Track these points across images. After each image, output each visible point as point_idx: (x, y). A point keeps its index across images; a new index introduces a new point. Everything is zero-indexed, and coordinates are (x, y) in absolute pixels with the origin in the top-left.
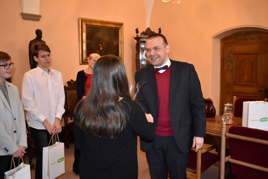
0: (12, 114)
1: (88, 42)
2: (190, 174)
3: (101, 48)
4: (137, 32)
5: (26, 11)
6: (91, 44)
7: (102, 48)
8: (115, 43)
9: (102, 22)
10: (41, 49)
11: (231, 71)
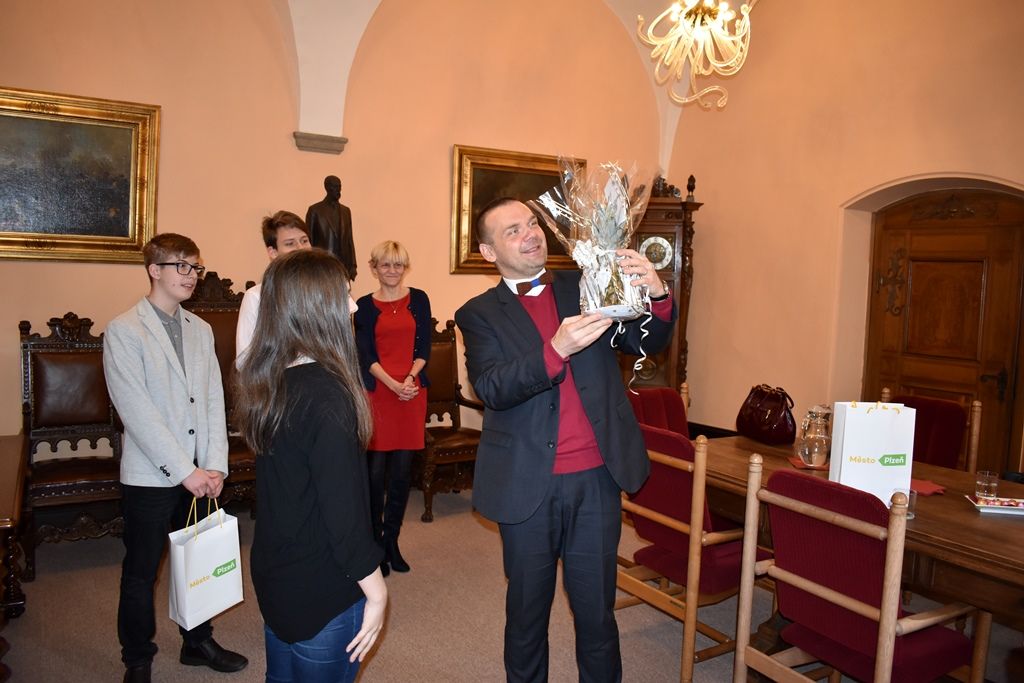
0: (186, 387)
2: (671, 602)
5: (305, 128)
9: (521, 157)
10: (284, 224)
11: (897, 312)
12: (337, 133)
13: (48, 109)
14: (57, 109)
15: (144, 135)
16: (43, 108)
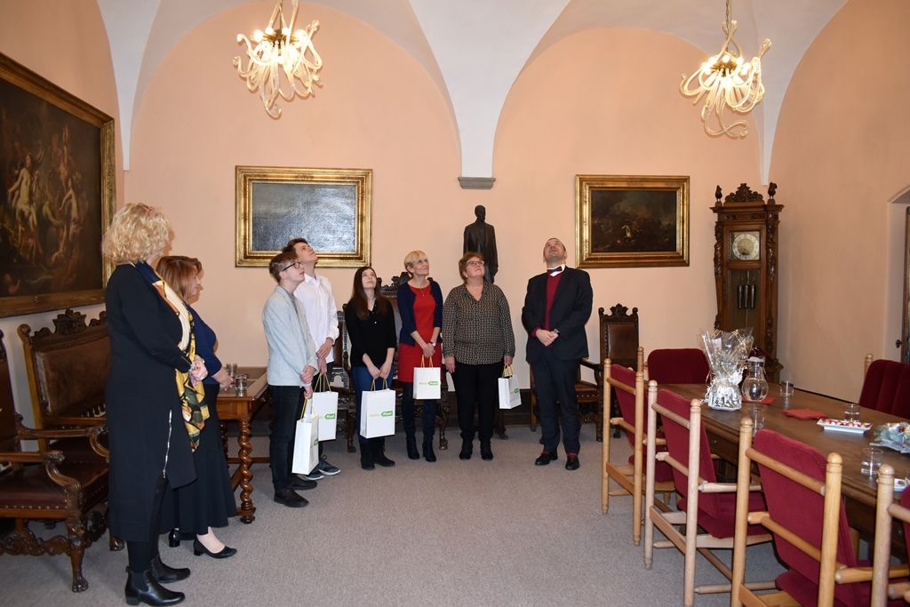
1: (596, 222)
3: (629, 235)
4: (719, 195)
5: (465, 174)
6: (602, 226)
7: (631, 232)
8: (665, 223)
9: (631, 179)
12: (489, 175)
13: (308, 177)
14: (312, 177)
15: (362, 188)
16: (305, 177)
